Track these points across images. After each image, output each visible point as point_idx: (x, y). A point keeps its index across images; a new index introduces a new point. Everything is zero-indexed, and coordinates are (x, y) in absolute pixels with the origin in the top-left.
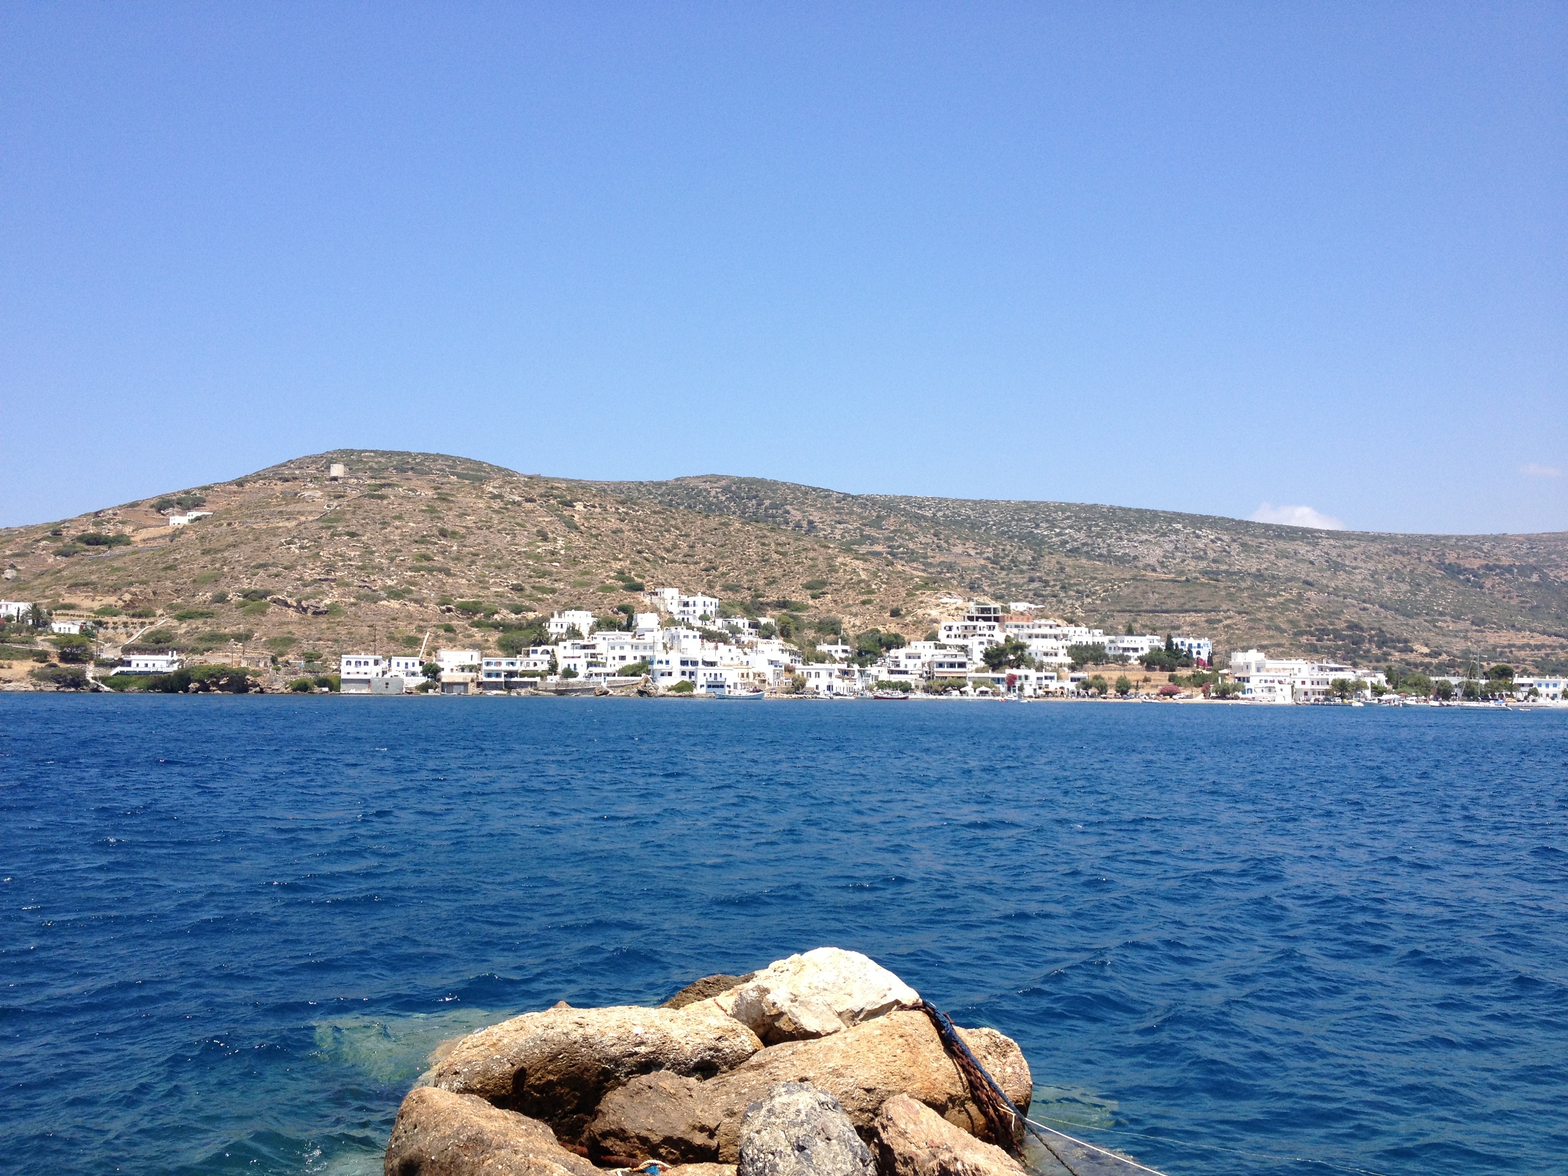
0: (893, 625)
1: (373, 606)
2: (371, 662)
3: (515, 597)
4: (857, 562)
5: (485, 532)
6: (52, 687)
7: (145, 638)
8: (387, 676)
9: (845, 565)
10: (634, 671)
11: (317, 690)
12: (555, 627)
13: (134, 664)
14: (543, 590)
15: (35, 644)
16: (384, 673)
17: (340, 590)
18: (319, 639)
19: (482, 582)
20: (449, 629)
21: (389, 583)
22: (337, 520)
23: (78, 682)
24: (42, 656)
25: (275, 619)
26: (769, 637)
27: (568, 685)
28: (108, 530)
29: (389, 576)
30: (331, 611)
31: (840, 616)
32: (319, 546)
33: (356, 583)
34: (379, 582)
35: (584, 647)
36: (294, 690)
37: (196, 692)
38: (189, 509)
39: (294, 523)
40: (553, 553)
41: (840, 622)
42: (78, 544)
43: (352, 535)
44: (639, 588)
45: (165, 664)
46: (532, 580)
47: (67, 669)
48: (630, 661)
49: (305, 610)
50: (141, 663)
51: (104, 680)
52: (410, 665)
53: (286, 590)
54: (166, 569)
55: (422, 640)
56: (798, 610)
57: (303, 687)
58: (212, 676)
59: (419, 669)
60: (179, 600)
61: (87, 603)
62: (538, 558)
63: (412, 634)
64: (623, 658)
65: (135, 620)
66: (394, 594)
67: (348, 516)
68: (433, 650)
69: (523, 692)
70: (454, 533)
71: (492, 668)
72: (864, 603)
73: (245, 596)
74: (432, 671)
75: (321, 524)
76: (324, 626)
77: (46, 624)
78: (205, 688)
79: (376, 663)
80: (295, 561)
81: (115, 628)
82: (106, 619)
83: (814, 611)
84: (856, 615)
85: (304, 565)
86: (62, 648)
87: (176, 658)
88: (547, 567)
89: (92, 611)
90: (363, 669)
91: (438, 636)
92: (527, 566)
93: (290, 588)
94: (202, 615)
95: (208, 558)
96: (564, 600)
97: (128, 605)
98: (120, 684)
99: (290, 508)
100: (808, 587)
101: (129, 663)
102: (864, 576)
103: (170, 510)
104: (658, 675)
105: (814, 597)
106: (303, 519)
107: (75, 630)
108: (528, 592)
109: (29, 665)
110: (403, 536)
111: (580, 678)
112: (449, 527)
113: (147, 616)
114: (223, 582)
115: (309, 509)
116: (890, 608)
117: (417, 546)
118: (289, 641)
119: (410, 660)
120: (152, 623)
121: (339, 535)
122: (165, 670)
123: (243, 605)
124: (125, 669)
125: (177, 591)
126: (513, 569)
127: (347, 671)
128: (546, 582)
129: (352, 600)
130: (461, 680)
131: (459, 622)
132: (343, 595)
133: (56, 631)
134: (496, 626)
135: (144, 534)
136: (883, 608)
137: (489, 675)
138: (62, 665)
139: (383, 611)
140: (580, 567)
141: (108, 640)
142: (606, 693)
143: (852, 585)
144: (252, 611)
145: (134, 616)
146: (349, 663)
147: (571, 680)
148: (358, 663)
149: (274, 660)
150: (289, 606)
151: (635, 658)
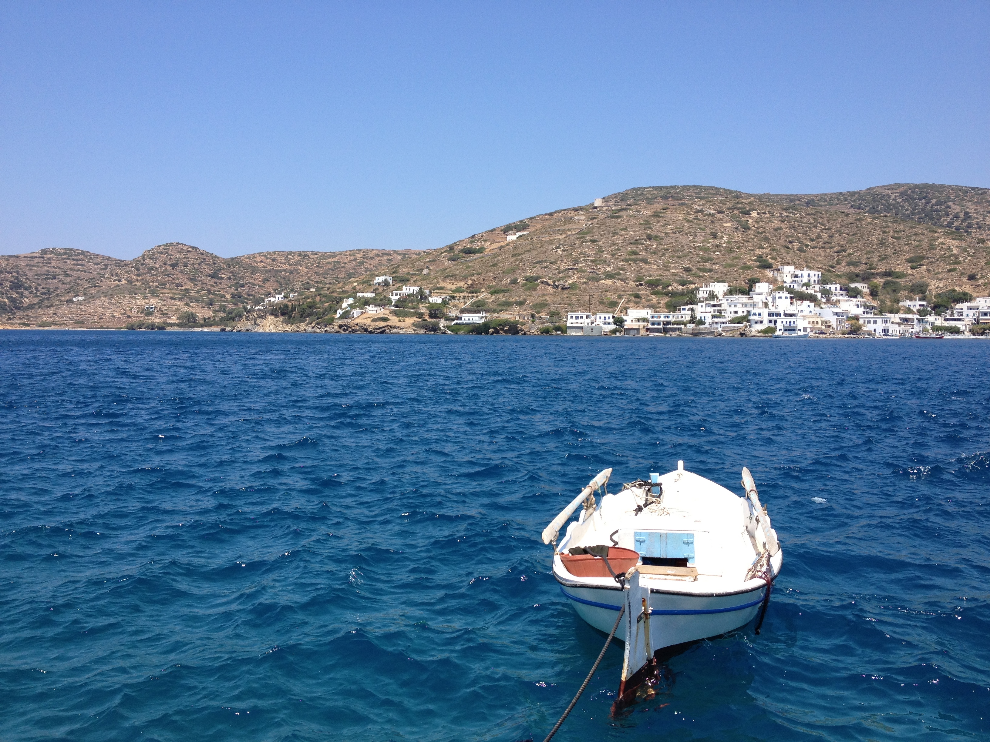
0: (967, 286)
1: (596, 284)
2: (584, 317)
3: (685, 276)
4: (954, 242)
5: (678, 235)
6: (423, 331)
7: (472, 304)
8: (594, 325)
9: (944, 244)
10: (739, 321)
11: (554, 333)
12: (702, 294)
13: (463, 319)
14: (704, 270)
15: (419, 309)
16: (592, 323)
17: (579, 275)
18: (560, 304)
19: (666, 267)
20: (637, 296)
21: (608, 269)
22: (587, 233)
23: (435, 328)
24: (421, 315)
25: (540, 293)
26: (855, 297)
27: (699, 329)
28: (477, 245)
29: (609, 265)
30: (572, 287)
31: (929, 280)
32: (573, 250)
33: (589, 270)
34: (603, 269)
35: (714, 306)
36: (542, 333)
37: (492, 334)
38: (520, 231)
39: (564, 236)
40: (717, 246)
41: (927, 285)
42: (461, 254)
43: (593, 241)
44: (768, 266)
45: (477, 319)
46: (698, 264)
47: (430, 322)
48: (740, 314)
49: (557, 287)
50: (467, 318)
51: (448, 327)
52: (607, 318)
53: (548, 275)
54: (491, 266)
55: (619, 303)
56: (898, 277)
57: (546, 331)
58: (500, 325)
59: (611, 320)
60: (494, 283)
61: (450, 286)
62: (706, 250)
63: (614, 300)
64: (736, 312)
65: (470, 295)
66: (609, 276)
67: (594, 230)
68: (625, 309)
69: (673, 334)
70: (657, 237)
71: (655, 319)
72: (949, 271)
73: (527, 280)
74: (619, 322)
75: (578, 236)
76: (565, 296)
77: (426, 298)
78: (497, 332)
79: (587, 317)
80: (558, 259)
81: (459, 300)
82: (457, 295)
83: (911, 277)
84: (941, 280)
85: (562, 261)
86: (430, 311)
87: (484, 315)
88: (712, 255)
89: (451, 290)
90: (580, 320)
91: (629, 301)
92: (698, 255)
93: (551, 275)
94: (503, 291)
95: (514, 259)
96: (716, 276)
97: (469, 287)
98: (455, 329)
99: (567, 227)
100: (909, 261)
101: (460, 319)
102: (955, 251)
103: (510, 232)
104: (753, 322)
105: (912, 268)
106: (569, 233)
107: (440, 301)
108: (693, 272)
109: (415, 319)
110: (624, 240)
111: (707, 325)
112: (654, 233)
113: (476, 293)
114: (518, 272)
115: (575, 227)
116: (969, 273)
117: (632, 246)
118: (543, 305)
119: (607, 315)
120: (477, 296)
121: (586, 242)
122: (478, 322)
123: (524, 285)
124: (459, 322)
125: (494, 278)
126: (688, 258)
127: (571, 322)
128: (708, 265)
129: (584, 280)
130: (637, 327)
131: (644, 292)
132: (579, 278)
133: (431, 301)
134: (667, 294)
135: (494, 246)
136: (963, 274)
137: (653, 324)
138: (429, 320)
139: (601, 286)
140: (733, 255)
141: (455, 306)
142: (720, 335)
143: (943, 258)
144: (529, 288)
145: (470, 293)
146: (572, 317)
147: (701, 327)
148: (577, 317)
149: (533, 316)
150: (549, 285)
151: (743, 312)
